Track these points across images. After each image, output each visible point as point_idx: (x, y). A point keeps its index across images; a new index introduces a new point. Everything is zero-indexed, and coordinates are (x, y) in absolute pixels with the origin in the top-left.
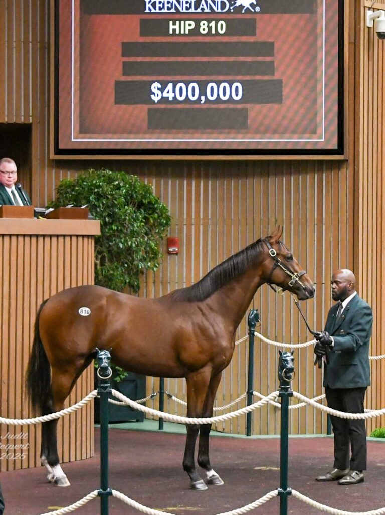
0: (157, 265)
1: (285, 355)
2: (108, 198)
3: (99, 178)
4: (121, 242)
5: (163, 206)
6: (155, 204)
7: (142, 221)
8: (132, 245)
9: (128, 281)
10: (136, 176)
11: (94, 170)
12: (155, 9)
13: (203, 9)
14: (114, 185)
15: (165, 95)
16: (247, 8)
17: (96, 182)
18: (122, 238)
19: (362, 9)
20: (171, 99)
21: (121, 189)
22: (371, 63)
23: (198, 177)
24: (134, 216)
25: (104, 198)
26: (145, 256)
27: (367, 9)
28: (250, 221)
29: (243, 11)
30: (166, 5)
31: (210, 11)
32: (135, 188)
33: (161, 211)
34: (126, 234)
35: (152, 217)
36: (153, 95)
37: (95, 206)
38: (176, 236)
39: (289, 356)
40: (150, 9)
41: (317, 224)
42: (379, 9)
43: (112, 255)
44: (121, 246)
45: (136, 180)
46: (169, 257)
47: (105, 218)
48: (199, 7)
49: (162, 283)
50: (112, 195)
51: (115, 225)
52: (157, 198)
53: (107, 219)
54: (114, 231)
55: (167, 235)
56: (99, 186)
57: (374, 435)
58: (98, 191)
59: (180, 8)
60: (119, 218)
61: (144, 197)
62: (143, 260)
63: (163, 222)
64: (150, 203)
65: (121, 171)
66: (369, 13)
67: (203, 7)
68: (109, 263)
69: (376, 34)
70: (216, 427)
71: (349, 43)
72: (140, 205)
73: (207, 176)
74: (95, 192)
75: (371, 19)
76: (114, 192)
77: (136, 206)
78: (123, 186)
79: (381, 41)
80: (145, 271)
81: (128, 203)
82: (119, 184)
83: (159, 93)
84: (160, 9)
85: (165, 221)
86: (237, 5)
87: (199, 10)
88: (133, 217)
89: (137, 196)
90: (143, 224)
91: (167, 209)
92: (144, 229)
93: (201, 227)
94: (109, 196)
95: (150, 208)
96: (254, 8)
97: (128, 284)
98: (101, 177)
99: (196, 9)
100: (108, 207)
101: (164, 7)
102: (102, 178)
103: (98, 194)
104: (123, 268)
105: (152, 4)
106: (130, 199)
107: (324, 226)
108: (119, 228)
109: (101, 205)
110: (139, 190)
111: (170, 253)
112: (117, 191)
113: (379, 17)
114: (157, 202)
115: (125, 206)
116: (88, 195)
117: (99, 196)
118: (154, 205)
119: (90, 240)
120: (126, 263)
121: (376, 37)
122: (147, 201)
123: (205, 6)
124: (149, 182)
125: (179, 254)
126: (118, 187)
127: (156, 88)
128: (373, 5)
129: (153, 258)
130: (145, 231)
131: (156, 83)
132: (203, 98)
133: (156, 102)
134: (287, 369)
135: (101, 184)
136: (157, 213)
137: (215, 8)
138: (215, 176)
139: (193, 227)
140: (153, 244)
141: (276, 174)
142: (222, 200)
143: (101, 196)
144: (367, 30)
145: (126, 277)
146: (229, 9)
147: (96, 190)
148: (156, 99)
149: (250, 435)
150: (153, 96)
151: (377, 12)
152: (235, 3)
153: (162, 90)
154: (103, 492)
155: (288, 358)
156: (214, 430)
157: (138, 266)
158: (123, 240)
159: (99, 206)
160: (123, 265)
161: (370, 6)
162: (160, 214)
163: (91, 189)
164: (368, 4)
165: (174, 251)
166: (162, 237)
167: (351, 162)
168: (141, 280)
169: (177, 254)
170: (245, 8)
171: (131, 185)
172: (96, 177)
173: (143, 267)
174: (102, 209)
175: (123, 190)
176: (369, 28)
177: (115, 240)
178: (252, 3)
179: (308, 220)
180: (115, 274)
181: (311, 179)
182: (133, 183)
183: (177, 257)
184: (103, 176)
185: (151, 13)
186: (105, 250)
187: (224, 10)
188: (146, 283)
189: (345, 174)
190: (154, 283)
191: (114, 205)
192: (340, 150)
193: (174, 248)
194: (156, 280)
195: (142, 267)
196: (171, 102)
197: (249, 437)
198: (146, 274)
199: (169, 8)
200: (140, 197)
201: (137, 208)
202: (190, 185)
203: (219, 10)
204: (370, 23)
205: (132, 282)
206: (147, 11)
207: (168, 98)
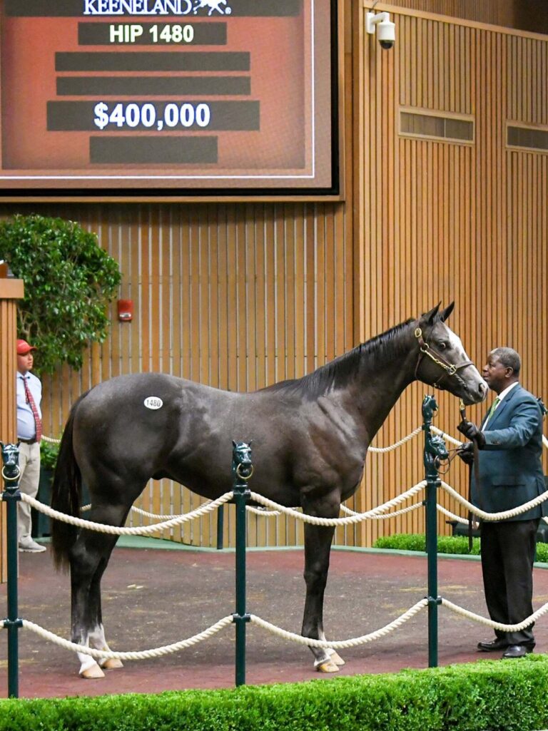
0: (104, 336)
1: (240, 447)
2: (39, 251)
3: (28, 225)
4: (57, 307)
5: (111, 260)
6: (100, 257)
7: (82, 280)
8: (70, 310)
9: (66, 356)
10: (75, 223)
11: (21, 215)
12: (97, 10)
13: (158, 11)
14: (47, 235)
15: (113, 119)
16: (215, 9)
17: (24, 231)
18: (57, 302)
19: (361, 10)
20: (120, 124)
21: (57, 239)
22: (373, 79)
23: (156, 224)
24: (74, 274)
25: (34, 251)
26: (89, 324)
27: (367, 11)
28: (223, 279)
29: (210, 13)
30: (111, 5)
31: (168, 13)
32: (74, 238)
33: (108, 266)
34: (63, 297)
35: (96, 275)
36: (98, 119)
37: (22, 262)
38: (128, 298)
39: (245, 448)
40: (90, 10)
41: (307, 282)
42: (382, 12)
43: (46, 324)
44: (56, 311)
45: (76, 228)
46: (120, 325)
47: (35, 276)
48: (153, 8)
49: (111, 357)
50: (43, 246)
51: (48, 286)
52: (102, 250)
53: (38, 278)
54: (47, 292)
55: (115, 297)
56: (27, 236)
57: (378, 545)
58: (26, 243)
59: (129, 9)
60: (53, 277)
61: (86, 249)
62: (86, 329)
63: (111, 280)
64: (94, 256)
65: (57, 216)
66: (370, 16)
67: (158, 8)
68: (42, 334)
69: (378, 43)
70: (182, 539)
71: (345, 54)
72: (81, 260)
73: (166, 223)
74: (22, 244)
75: (372, 24)
76: (46, 244)
77: (76, 260)
78: (58, 236)
79: (385, 51)
80: (89, 344)
81: (65, 256)
82: (53, 233)
83: (105, 116)
84: (104, 10)
85: (113, 280)
86: (202, 5)
87: (153, 12)
88: (71, 275)
89: (77, 249)
90: (84, 283)
91: (116, 265)
92: (86, 290)
93: (161, 287)
94: (41, 249)
95: (95, 263)
96: (223, 10)
97: (66, 360)
98: (29, 225)
99: (149, 10)
100: (40, 262)
101: (108, 8)
102: (32, 225)
103: (25, 245)
104: (59, 340)
105: (93, 4)
106: (67, 252)
107: (316, 284)
108: (54, 288)
109: (30, 260)
110: (79, 241)
111: (121, 320)
112: (51, 242)
113: (382, 21)
114: (102, 255)
115: (61, 260)
116: (13, 248)
117: (28, 249)
118: (99, 259)
119: (10, 305)
120: (64, 333)
121: (379, 47)
122: (90, 255)
123: (161, 7)
124: (93, 230)
125: (133, 321)
126: (53, 237)
127: (102, 111)
128: (374, 6)
129: (99, 326)
130: (87, 292)
131: (101, 103)
132: (160, 123)
133: (102, 128)
134: (242, 464)
135: (29, 233)
136: (103, 269)
137: (174, 10)
138: (178, 222)
139: (150, 286)
140: (99, 309)
141: (254, 220)
142: (187, 252)
143: (29, 248)
144: (367, 38)
145: (64, 350)
146: (192, 11)
147: (23, 241)
148: (101, 123)
149: (221, 548)
150: (96, 121)
151: (379, 15)
152: (199, 3)
153: (109, 113)
154: (10, 622)
155: (244, 451)
156: (179, 543)
157: (79, 337)
158: (59, 304)
159: (28, 261)
160: (59, 336)
161: (371, 7)
162: (107, 271)
163: (17, 240)
164: (368, 5)
165: (127, 317)
166: (110, 301)
167: (349, 204)
168: (84, 354)
169: (130, 321)
170: (212, 10)
171: (68, 233)
172: (24, 225)
173: (86, 337)
174: (31, 265)
175: (58, 240)
176: (370, 35)
177: (49, 304)
178: (221, 3)
179: (296, 277)
180: (50, 347)
181: (299, 226)
182: (72, 231)
183: (130, 325)
184: (33, 223)
185: (91, 15)
186: (35, 316)
187: (186, 13)
188: (91, 358)
189: (342, 218)
190: (101, 358)
191: (46, 260)
192: (335, 189)
193: (126, 314)
194: (104, 353)
195: (84, 337)
196: (120, 129)
197: (220, 550)
198: (91, 347)
199: (115, 9)
200: (80, 249)
201: (77, 263)
202: (145, 234)
203: (180, 12)
204: (371, 28)
205: (72, 357)
206: (87, 12)
207: (116, 123)
